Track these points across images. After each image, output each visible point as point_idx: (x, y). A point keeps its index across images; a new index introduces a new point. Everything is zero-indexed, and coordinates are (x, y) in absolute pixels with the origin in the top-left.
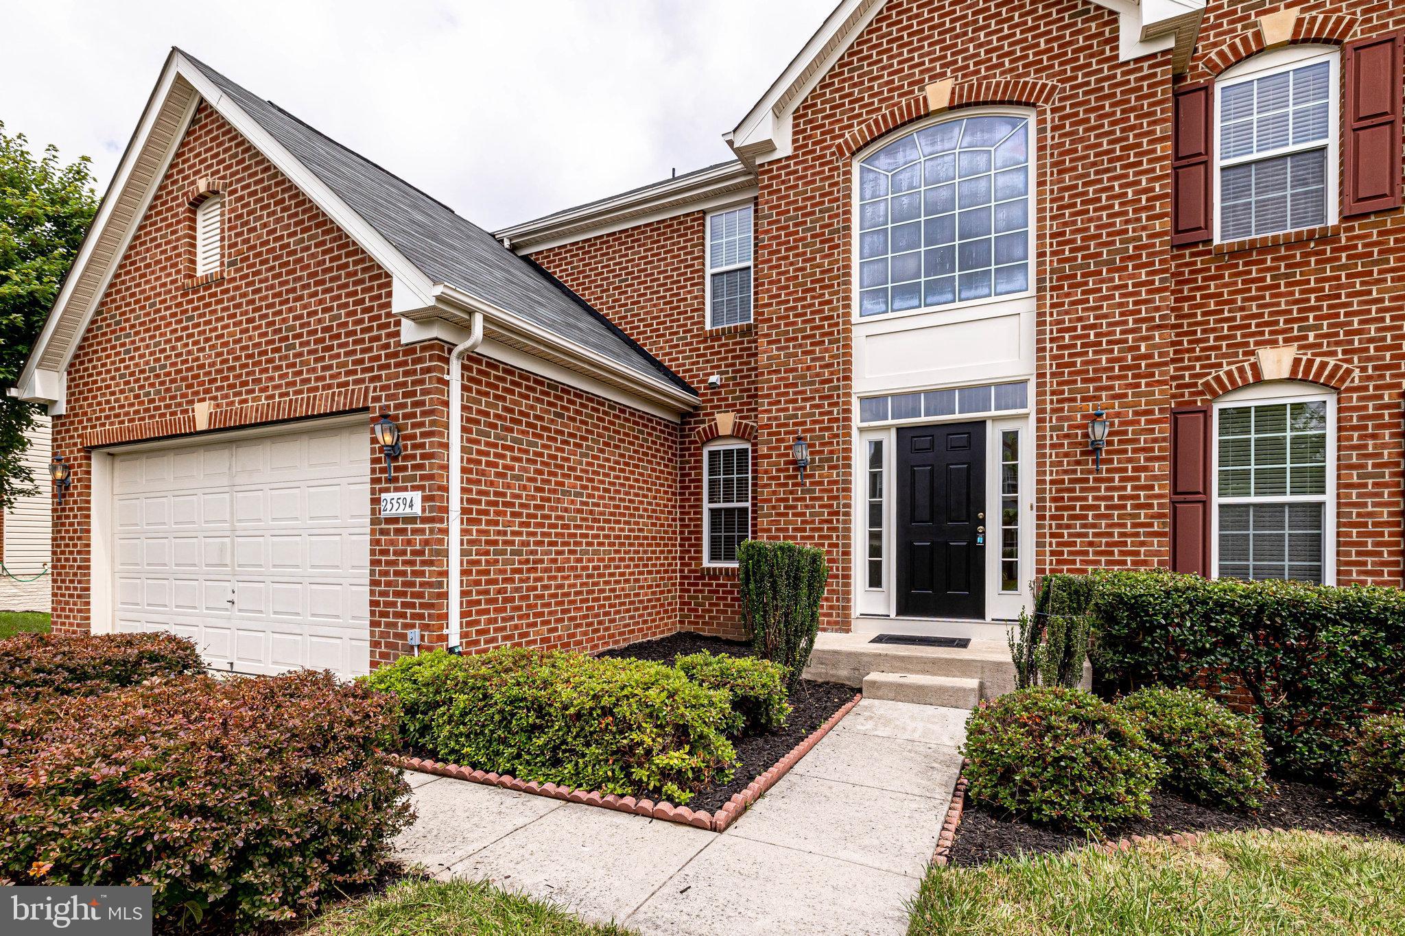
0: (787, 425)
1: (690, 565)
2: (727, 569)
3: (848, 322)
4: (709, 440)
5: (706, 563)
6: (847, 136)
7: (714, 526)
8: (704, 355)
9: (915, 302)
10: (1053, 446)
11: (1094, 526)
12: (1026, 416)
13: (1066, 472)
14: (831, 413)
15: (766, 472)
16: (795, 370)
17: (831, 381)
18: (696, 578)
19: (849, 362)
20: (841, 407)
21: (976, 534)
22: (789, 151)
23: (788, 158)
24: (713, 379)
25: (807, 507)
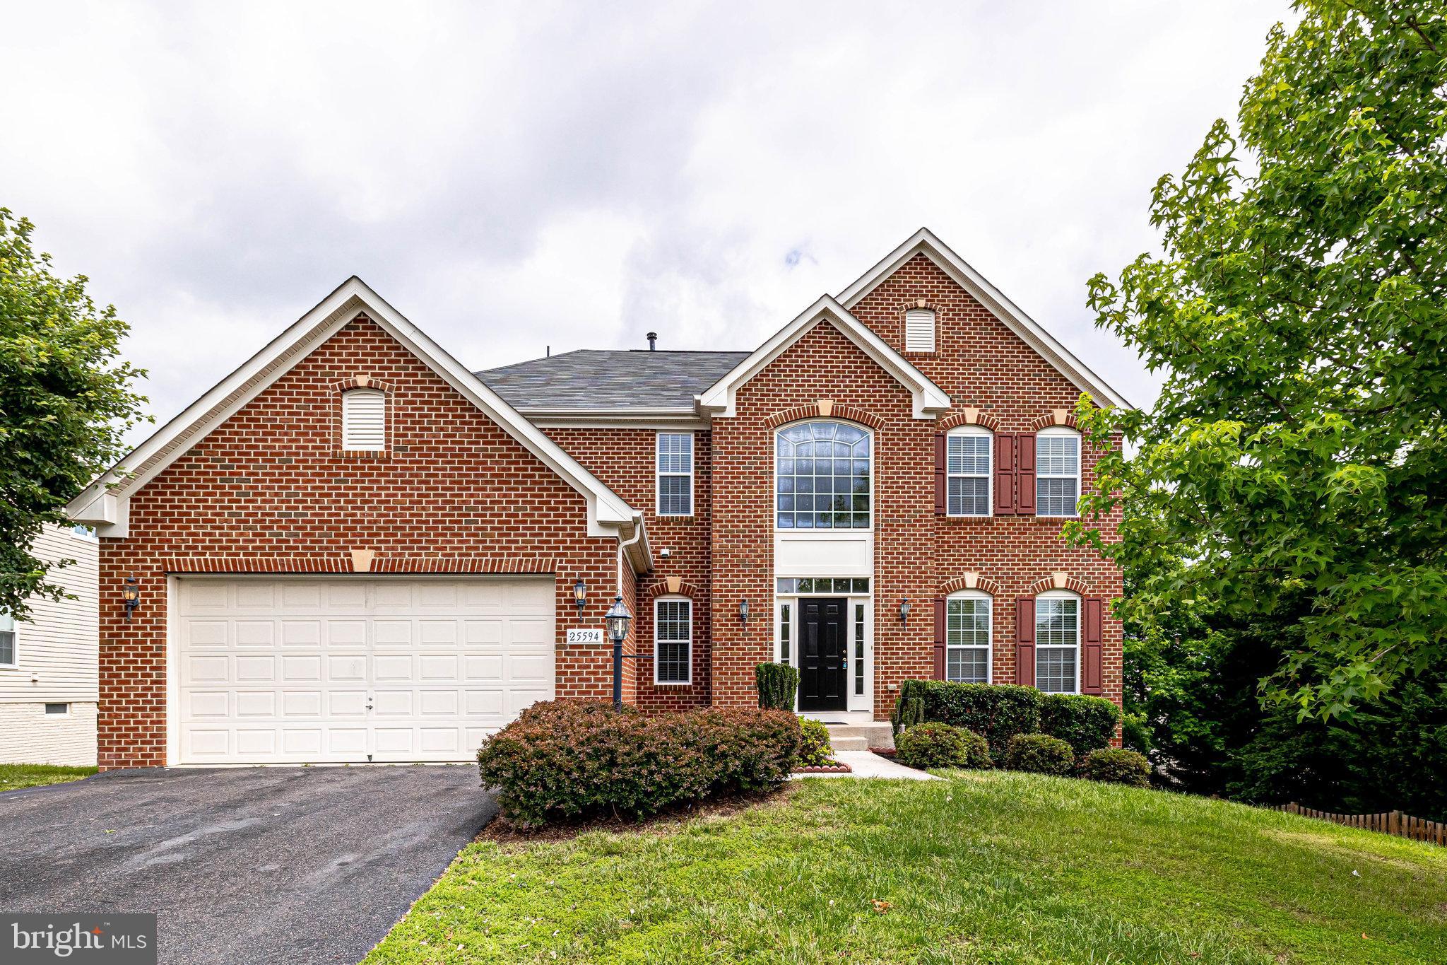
0: (733, 591)
1: (646, 683)
2: (675, 686)
3: (771, 531)
4: (660, 595)
5: (656, 682)
6: (772, 416)
7: (662, 656)
8: (657, 534)
9: (810, 524)
10: (883, 615)
11: (902, 658)
12: (868, 597)
13: (889, 629)
14: (762, 586)
15: (718, 621)
16: (739, 556)
17: (762, 566)
18: (650, 693)
19: (772, 556)
20: (768, 583)
21: (842, 663)
22: (734, 414)
23: (732, 419)
24: (665, 552)
25: (746, 644)
